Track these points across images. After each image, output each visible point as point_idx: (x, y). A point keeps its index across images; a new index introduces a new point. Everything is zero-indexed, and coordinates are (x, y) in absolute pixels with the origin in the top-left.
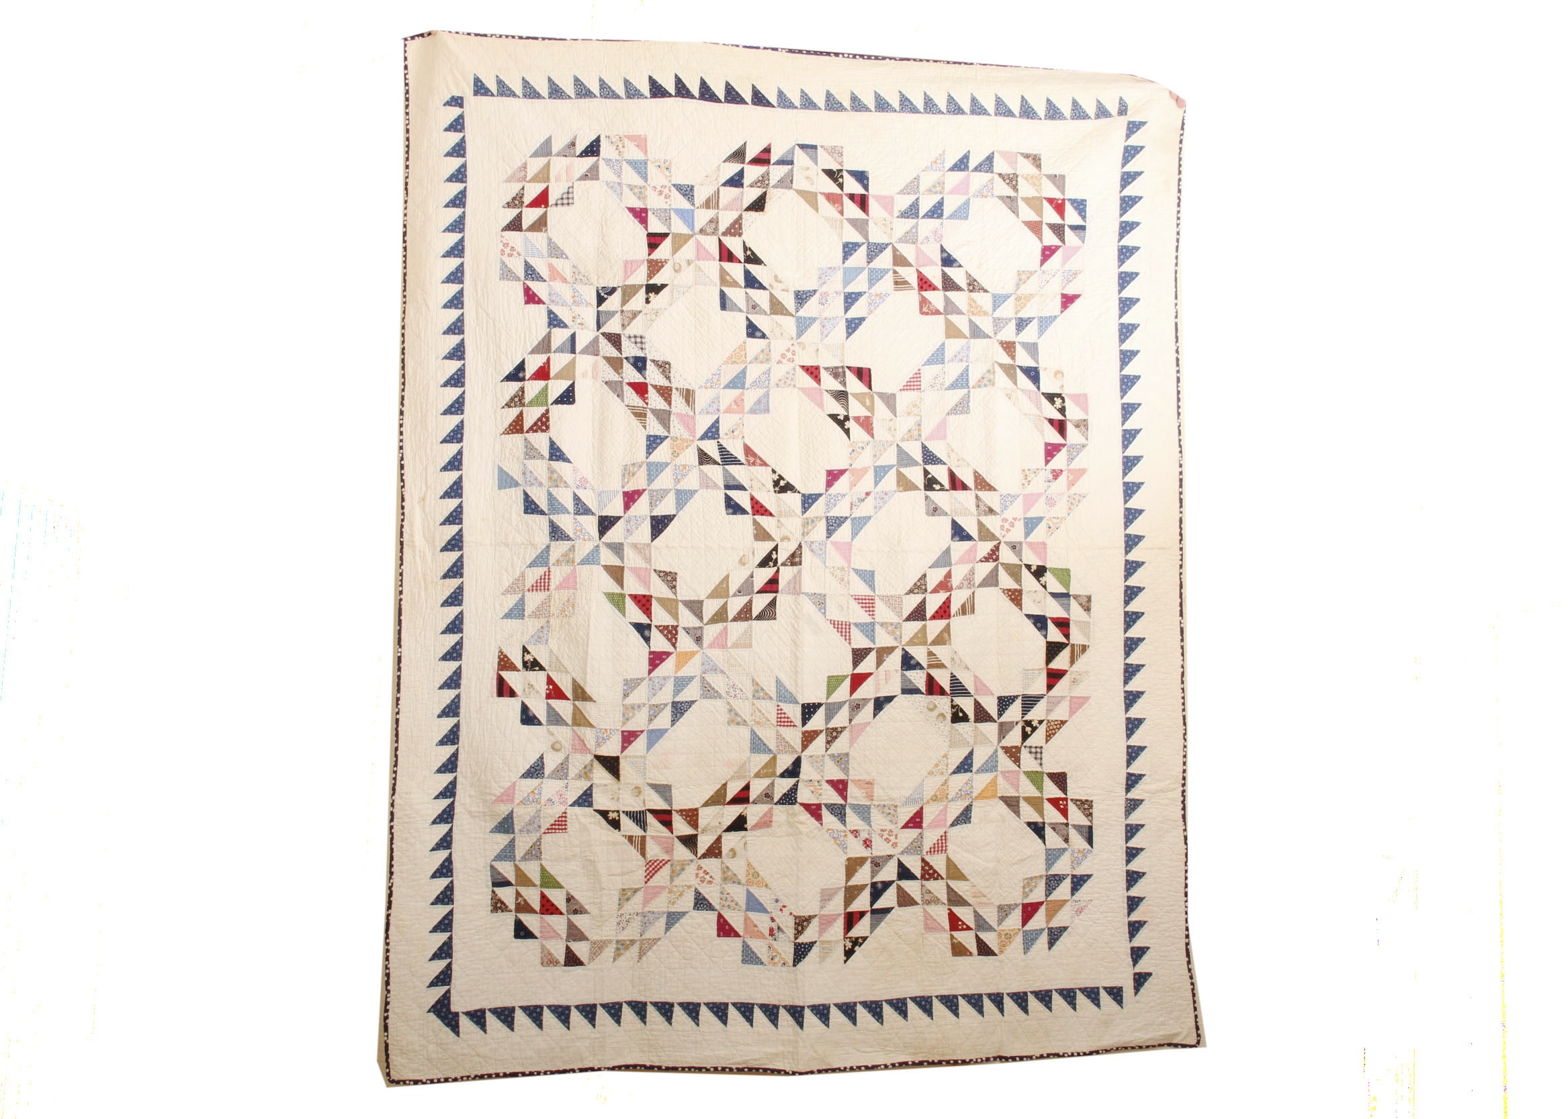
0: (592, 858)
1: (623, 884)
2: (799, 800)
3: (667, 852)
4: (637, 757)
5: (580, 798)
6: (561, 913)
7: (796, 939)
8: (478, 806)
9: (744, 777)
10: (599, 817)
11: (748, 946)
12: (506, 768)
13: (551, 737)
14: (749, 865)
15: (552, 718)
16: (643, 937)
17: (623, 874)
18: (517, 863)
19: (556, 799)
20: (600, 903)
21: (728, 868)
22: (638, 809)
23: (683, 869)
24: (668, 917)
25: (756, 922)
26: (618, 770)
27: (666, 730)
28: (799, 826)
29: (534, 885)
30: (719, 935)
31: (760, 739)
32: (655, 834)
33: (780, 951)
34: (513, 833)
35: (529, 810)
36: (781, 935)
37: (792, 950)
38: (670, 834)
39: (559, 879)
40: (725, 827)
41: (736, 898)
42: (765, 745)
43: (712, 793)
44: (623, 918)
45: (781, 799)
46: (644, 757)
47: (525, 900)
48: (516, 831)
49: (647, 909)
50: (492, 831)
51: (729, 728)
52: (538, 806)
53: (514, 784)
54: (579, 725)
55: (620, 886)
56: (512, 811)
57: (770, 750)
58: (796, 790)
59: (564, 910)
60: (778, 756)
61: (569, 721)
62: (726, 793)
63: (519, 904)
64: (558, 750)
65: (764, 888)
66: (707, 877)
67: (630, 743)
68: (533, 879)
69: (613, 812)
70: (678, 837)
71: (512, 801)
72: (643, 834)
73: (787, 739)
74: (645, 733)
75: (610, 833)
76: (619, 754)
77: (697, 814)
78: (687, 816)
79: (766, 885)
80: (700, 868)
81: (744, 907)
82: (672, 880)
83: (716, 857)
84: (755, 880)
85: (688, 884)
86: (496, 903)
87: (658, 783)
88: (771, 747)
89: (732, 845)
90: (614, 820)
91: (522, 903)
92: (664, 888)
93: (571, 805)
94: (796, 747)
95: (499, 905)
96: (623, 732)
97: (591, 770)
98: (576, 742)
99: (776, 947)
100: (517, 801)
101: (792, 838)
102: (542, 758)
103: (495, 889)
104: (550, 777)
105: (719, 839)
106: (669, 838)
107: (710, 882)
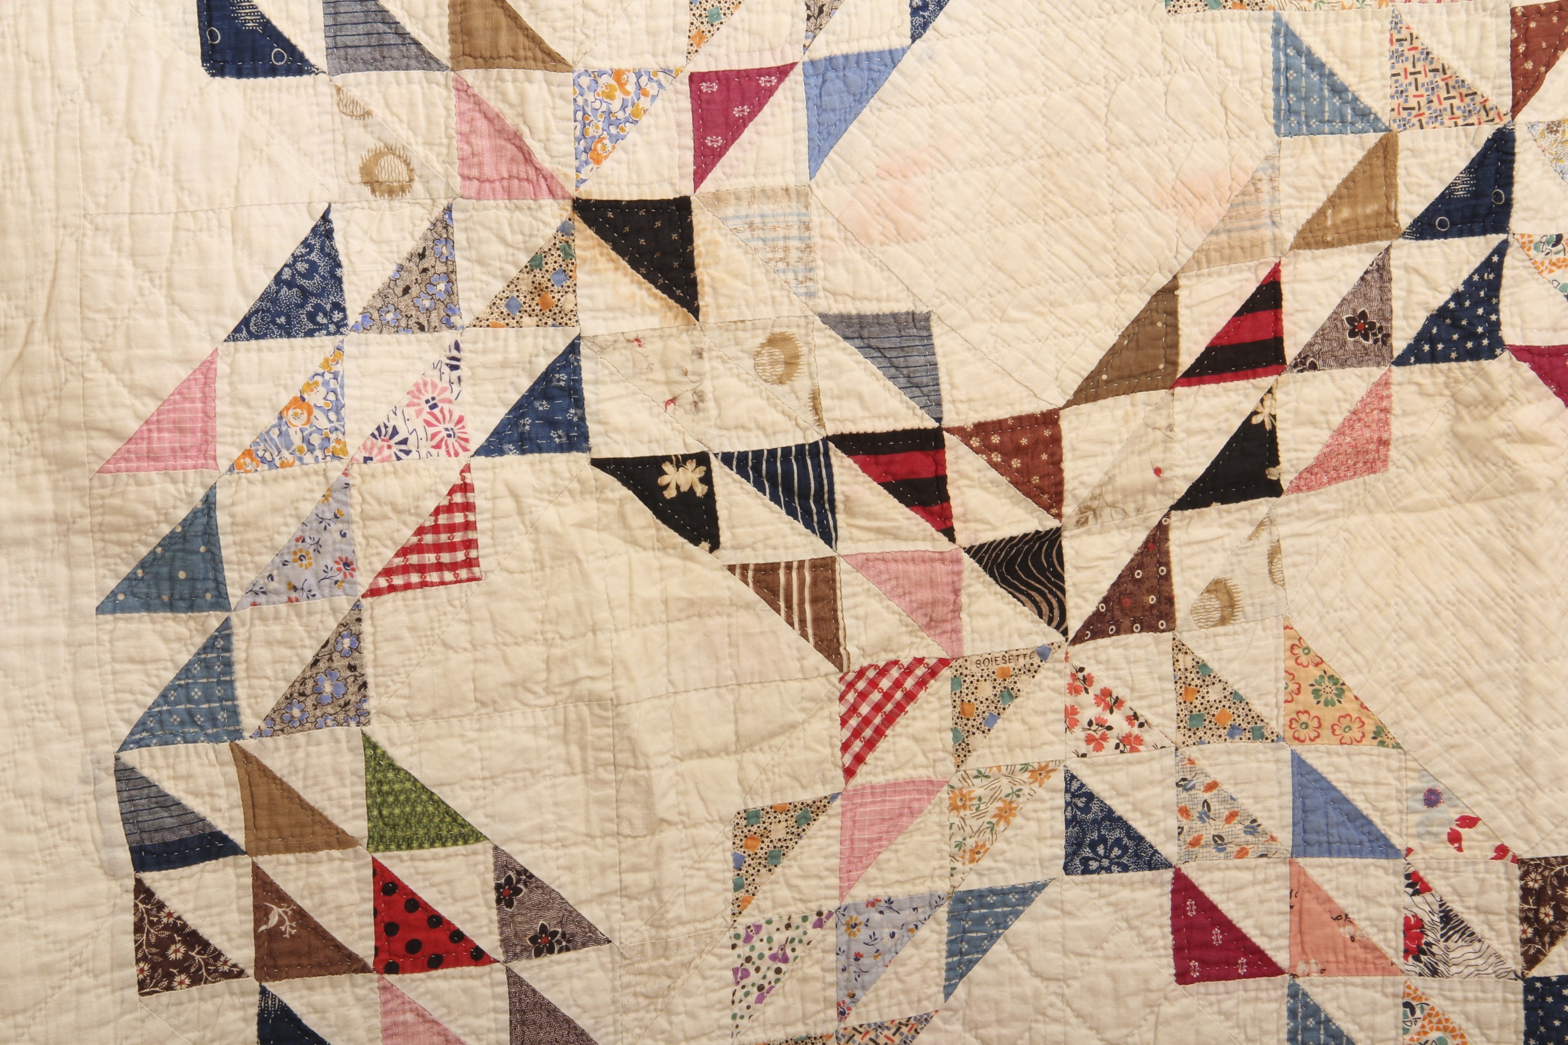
0: (603, 687)
1: (748, 790)
2: (1510, 335)
3: (931, 625)
4: (766, 194)
5: (520, 409)
6: (478, 957)
7: (1532, 960)
8: (32, 491)
9: (1250, 250)
10: (619, 491)
11: (1314, 1011)
12: (159, 297)
13: (355, 129)
14: (1297, 647)
15: (351, 36)
16: (852, 1021)
17: (743, 744)
18: (248, 744)
19: (413, 425)
20: (656, 889)
21: (1202, 668)
22: (792, 439)
23: (1009, 695)
24: (954, 917)
25: (1343, 903)
26: (689, 265)
27: (892, 58)
28: (1518, 453)
29: (342, 841)
30: (1183, 977)
31: (1315, 65)
32: (872, 546)
33: (1457, 1020)
34: (221, 602)
35: (291, 486)
36: (1460, 951)
37: (1517, 1014)
38: (943, 540)
39: (458, 801)
40: (1181, 488)
41: (1246, 803)
42: (1339, 90)
43: (1111, 338)
44: (761, 947)
45: (1423, 336)
46: (802, 195)
47: (300, 915)
48: (235, 593)
49: (861, 893)
50: (110, 605)
51: (1176, 27)
52: (335, 468)
53: (206, 371)
54: (489, 60)
55: (735, 803)
56: (209, 504)
57: (1364, 114)
58: (1495, 287)
59: (489, 941)
60: (1405, 139)
61: (440, 47)
62: (1173, 328)
63: (274, 934)
64: (394, 190)
65: (1369, 747)
66: (1117, 720)
67: (733, 130)
68: (332, 813)
69: (680, 461)
70: (977, 553)
71: (205, 453)
72: (823, 550)
73: (1444, 54)
74: (796, 77)
75: (673, 561)
76: (685, 188)
77: (1056, 440)
78: (1010, 451)
79: (1380, 734)
80: (1081, 681)
81: (1285, 838)
82: (962, 749)
83: (1150, 627)
84: (1330, 715)
85: (1034, 758)
86: (163, 945)
87: (870, 308)
88: (1368, 100)
89: (1215, 566)
90: (687, 497)
91: (289, 928)
92: (930, 787)
93: (487, 450)
94: (1484, 88)
95: (177, 951)
96: (696, 79)
97: (566, 274)
98: (483, 143)
99: (1436, 1002)
100: (227, 452)
101: (1480, 510)
102: (324, 230)
103: (151, 878)
104: (368, 322)
105: (1158, 538)
106: (942, 558)
107: (1129, 743)
